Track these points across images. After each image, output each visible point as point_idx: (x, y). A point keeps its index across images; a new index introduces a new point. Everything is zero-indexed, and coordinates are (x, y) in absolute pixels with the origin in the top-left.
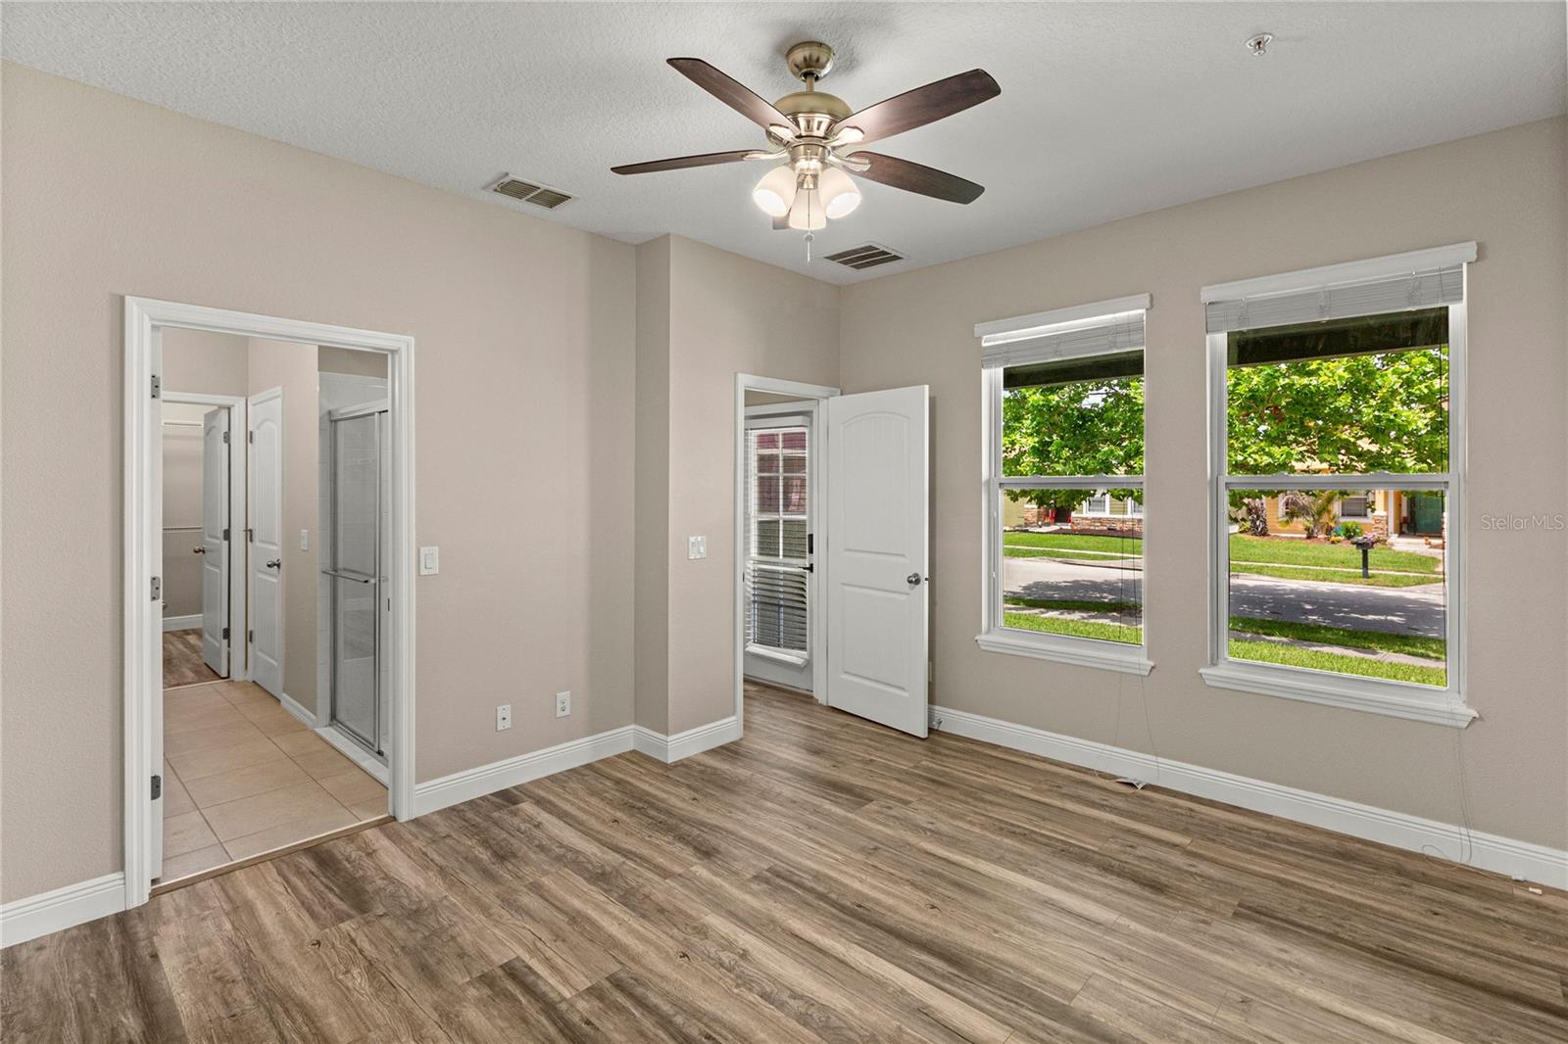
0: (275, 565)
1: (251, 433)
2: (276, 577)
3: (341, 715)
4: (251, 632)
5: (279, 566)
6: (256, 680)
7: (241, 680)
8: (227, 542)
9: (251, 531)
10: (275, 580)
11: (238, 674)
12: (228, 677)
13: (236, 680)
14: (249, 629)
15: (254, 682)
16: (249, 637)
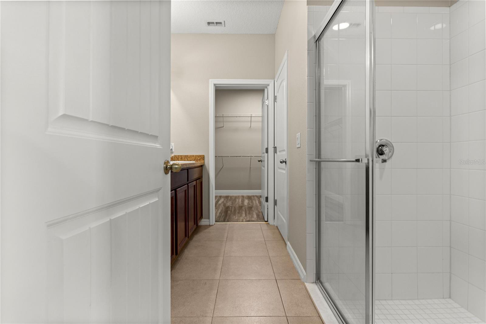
0: (284, 162)
1: (276, 96)
2: (284, 169)
3: (324, 278)
4: (276, 200)
5: (286, 162)
6: (278, 226)
7: (272, 224)
8: (267, 154)
9: (276, 147)
10: (284, 172)
11: (271, 221)
12: (267, 221)
13: (270, 224)
14: (275, 199)
15: (277, 226)
16: (275, 203)
